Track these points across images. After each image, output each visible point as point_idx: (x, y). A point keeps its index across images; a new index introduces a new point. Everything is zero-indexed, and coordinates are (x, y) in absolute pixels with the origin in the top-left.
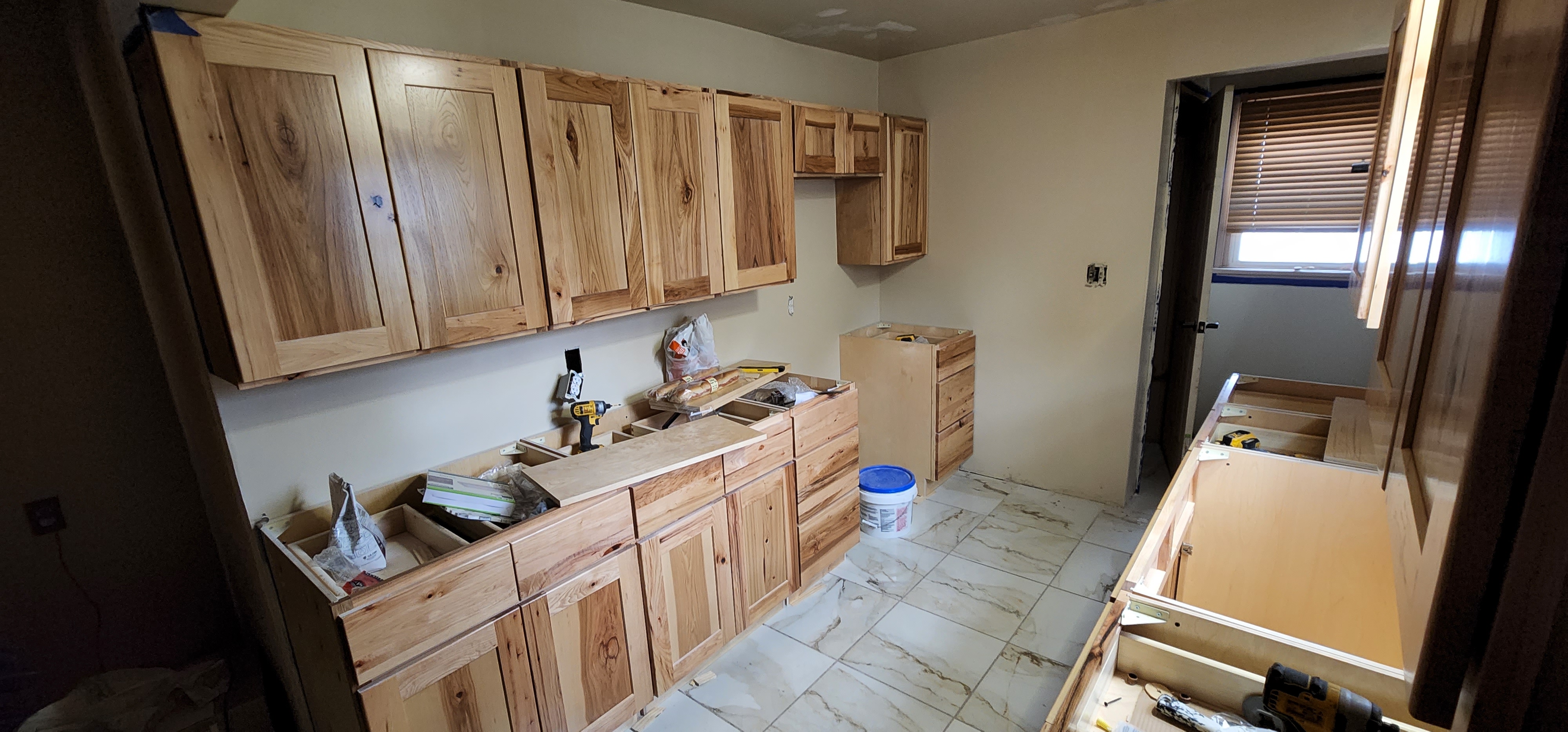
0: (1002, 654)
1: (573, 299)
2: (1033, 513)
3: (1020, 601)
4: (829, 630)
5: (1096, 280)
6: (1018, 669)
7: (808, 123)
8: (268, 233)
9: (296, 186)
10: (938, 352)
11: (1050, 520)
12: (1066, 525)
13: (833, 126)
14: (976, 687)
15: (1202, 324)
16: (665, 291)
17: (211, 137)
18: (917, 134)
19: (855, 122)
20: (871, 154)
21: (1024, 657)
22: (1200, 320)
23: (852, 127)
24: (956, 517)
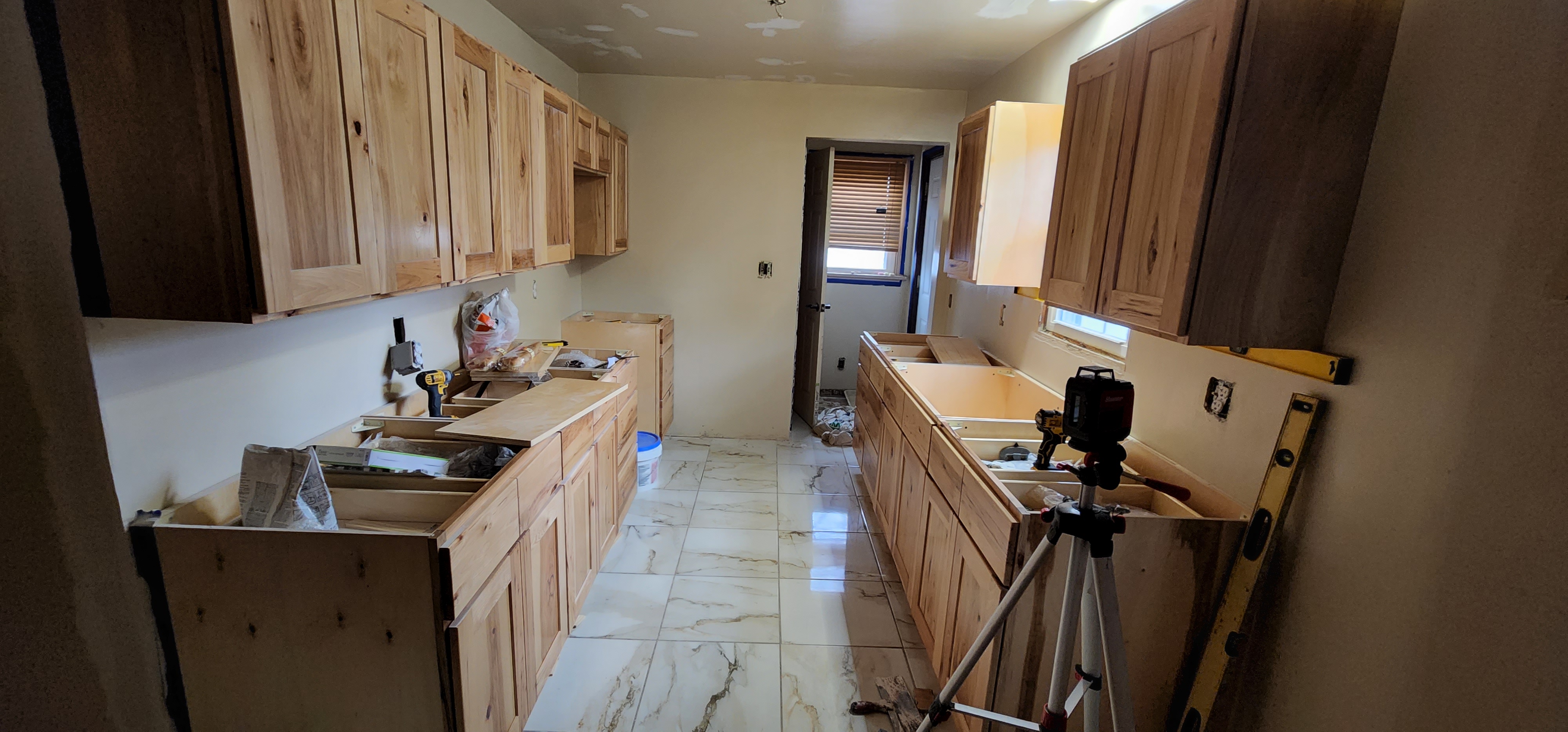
0: (779, 537)
1: (467, 256)
2: (736, 454)
3: (767, 506)
4: (651, 560)
5: (765, 273)
6: (794, 542)
7: (581, 121)
8: (285, 143)
9: (304, 96)
10: (661, 331)
11: (749, 456)
12: (762, 457)
13: (589, 126)
14: (779, 559)
15: (823, 305)
16: (513, 258)
17: (252, 23)
18: (623, 144)
19: (599, 126)
20: (605, 157)
21: (792, 535)
22: (822, 303)
23: (600, 131)
24: (684, 467)
